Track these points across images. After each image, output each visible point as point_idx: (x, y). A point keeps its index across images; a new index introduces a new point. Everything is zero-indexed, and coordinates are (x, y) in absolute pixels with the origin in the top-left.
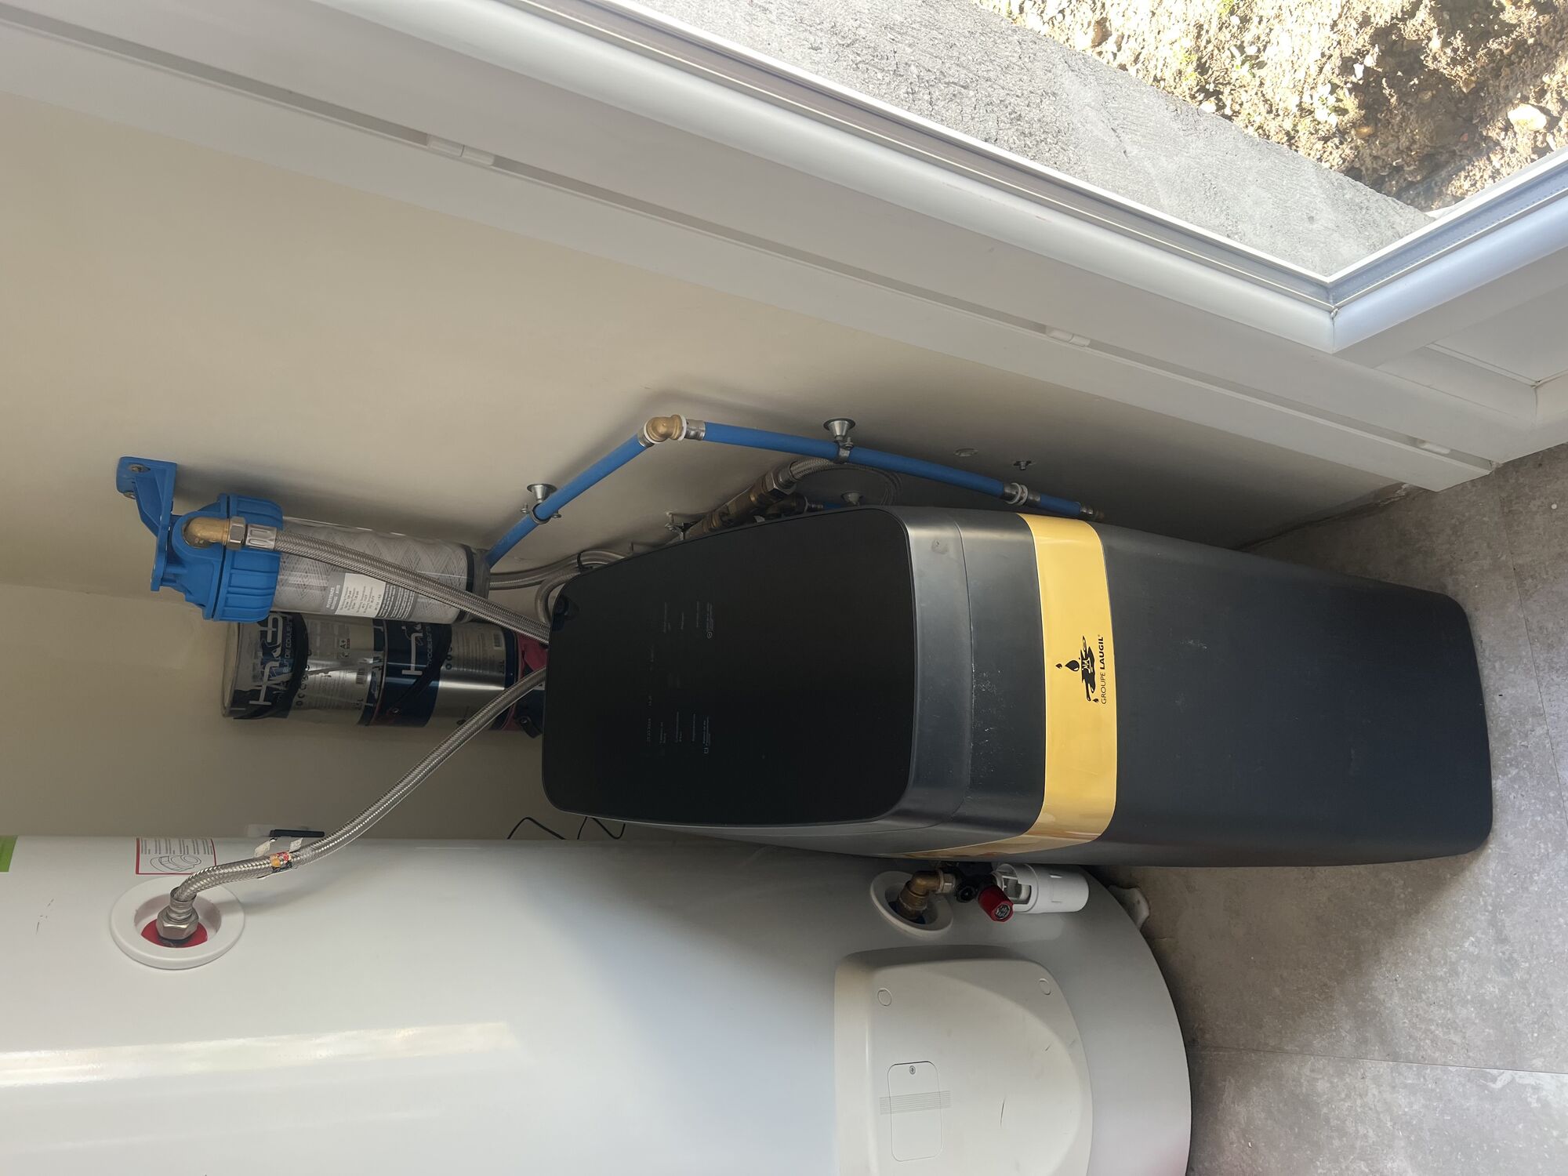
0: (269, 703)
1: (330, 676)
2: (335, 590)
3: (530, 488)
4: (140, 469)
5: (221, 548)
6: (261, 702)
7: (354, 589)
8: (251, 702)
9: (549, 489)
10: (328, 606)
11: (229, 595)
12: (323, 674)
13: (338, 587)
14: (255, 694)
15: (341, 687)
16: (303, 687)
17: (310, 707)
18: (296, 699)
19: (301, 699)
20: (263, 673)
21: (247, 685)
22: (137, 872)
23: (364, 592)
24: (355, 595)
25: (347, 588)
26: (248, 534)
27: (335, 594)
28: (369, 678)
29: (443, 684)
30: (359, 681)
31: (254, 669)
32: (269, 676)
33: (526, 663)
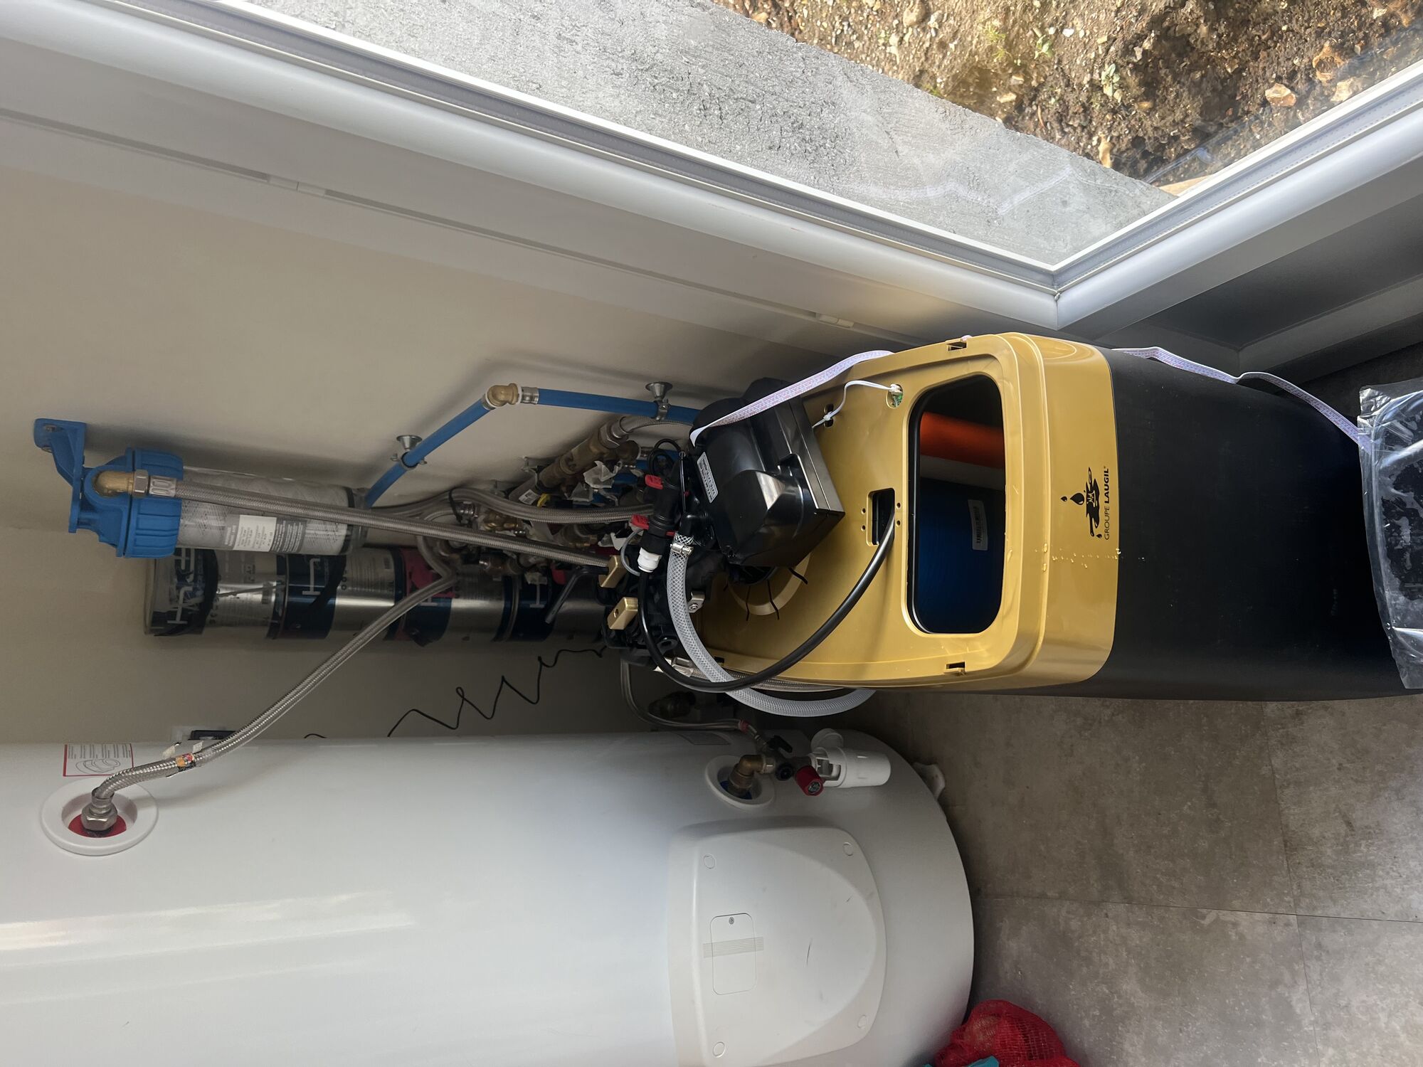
0: (185, 622)
1: (238, 598)
2: (232, 530)
3: (399, 438)
4: (53, 429)
5: (129, 498)
6: (178, 621)
7: (249, 529)
8: (169, 622)
9: (415, 440)
10: (226, 543)
11: (138, 537)
12: (232, 596)
13: (234, 527)
14: (172, 615)
15: (249, 606)
16: (214, 607)
17: (222, 625)
18: (209, 618)
19: (212, 619)
20: (178, 597)
21: (165, 607)
22: (64, 775)
23: (257, 530)
24: (250, 533)
25: (242, 528)
26: (151, 485)
27: (232, 533)
28: (273, 598)
29: (340, 602)
30: (265, 601)
31: (170, 594)
32: (184, 600)
33: (412, 583)
